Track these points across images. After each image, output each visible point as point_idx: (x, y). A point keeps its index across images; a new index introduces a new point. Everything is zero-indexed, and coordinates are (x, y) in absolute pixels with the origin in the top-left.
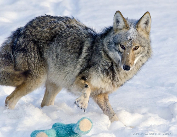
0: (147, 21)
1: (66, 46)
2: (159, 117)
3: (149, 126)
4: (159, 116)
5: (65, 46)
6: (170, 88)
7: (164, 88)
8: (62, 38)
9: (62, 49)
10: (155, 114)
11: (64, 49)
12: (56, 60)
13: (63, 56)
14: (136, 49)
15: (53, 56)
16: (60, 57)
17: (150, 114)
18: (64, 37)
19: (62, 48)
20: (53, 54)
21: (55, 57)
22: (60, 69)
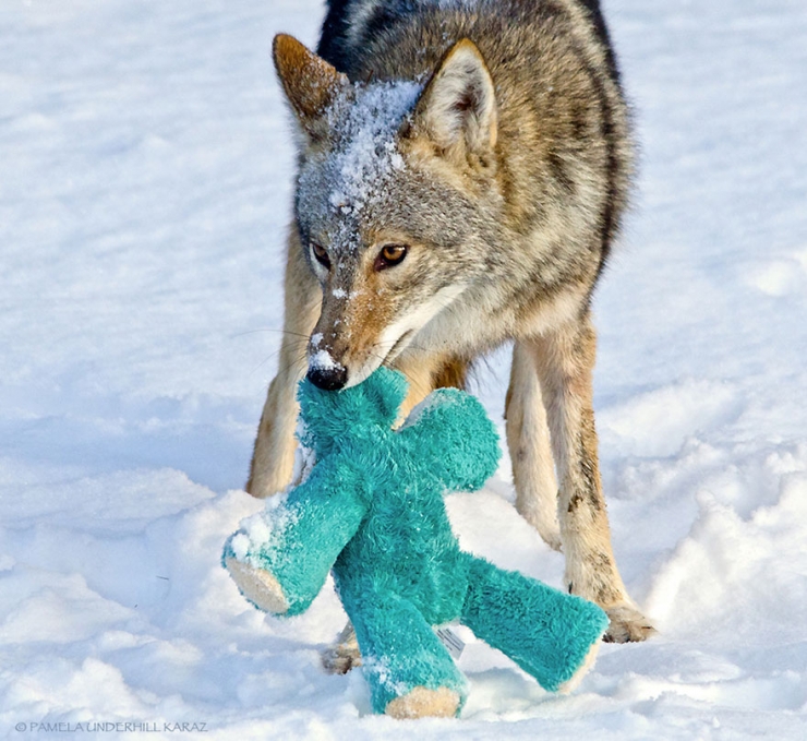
0: (470, 87)
14: (389, 259)
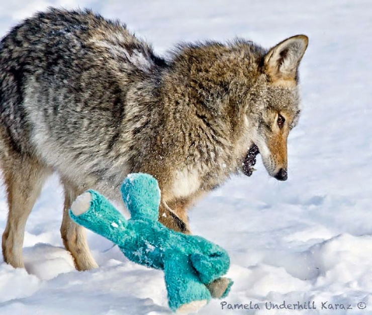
1: (79, 90)
2: (289, 275)
3: (265, 295)
4: (288, 272)
5: (74, 88)
6: (313, 207)
7: (297, 209)
8: (70, 70)
9: (68, 95)
10: (279, 267)
11: (73, 96)
12: (51, 118)
13: (69, 110)
15: (46, 107)
16: (61, 111)
17: (267, 268)
18: (75, 68)
19: (68, 93)
20: (47, 102)
21: (50, 111)
22: (62, 140)
